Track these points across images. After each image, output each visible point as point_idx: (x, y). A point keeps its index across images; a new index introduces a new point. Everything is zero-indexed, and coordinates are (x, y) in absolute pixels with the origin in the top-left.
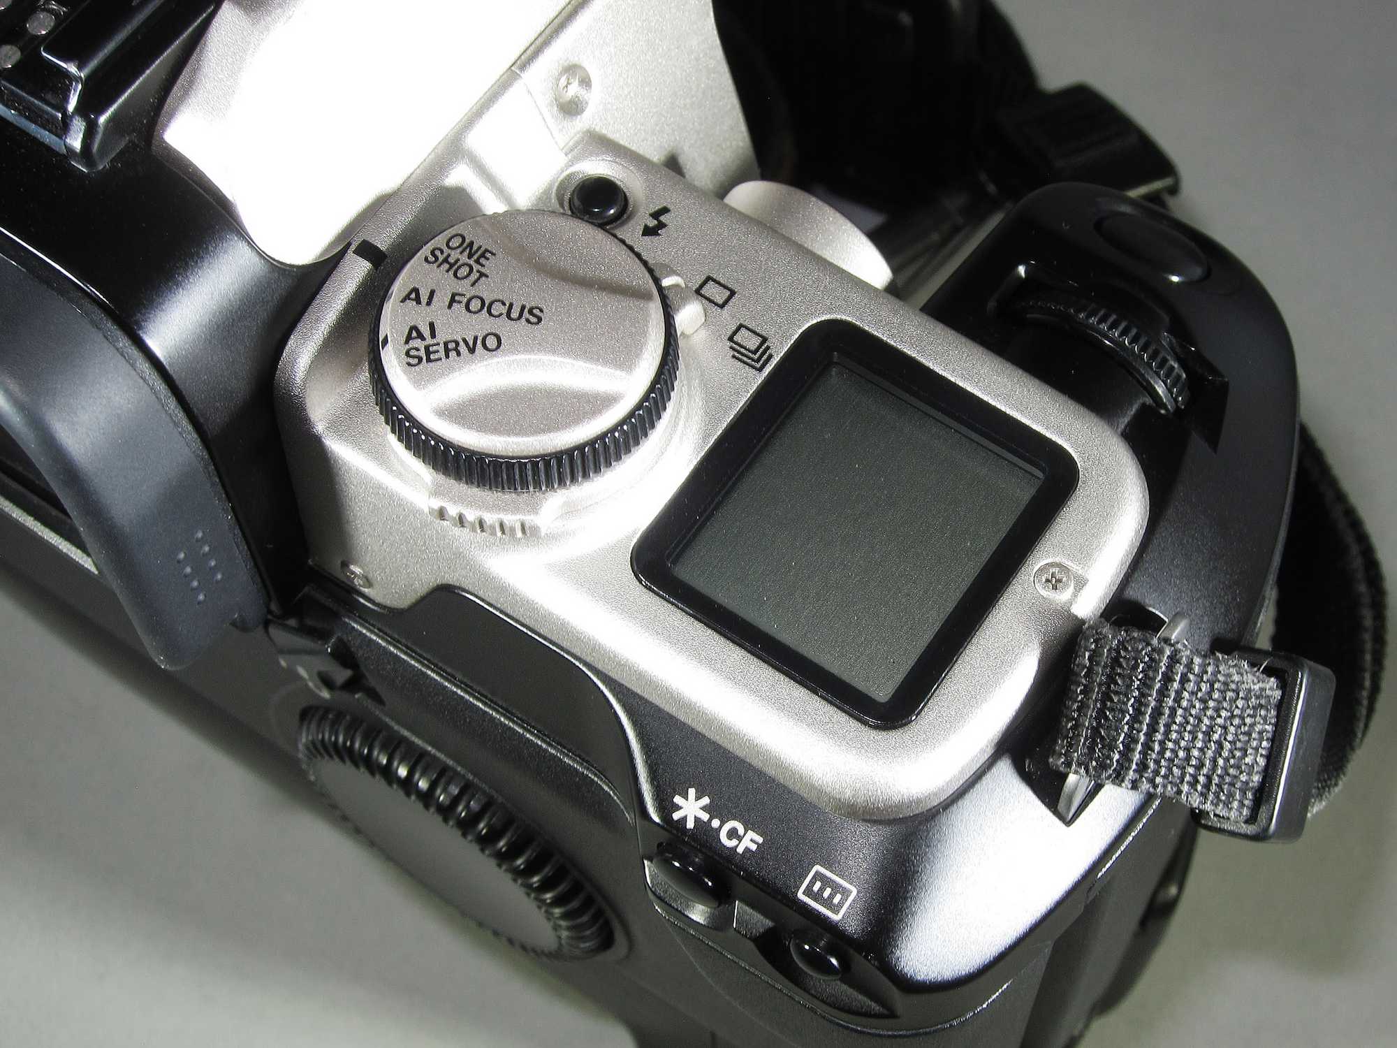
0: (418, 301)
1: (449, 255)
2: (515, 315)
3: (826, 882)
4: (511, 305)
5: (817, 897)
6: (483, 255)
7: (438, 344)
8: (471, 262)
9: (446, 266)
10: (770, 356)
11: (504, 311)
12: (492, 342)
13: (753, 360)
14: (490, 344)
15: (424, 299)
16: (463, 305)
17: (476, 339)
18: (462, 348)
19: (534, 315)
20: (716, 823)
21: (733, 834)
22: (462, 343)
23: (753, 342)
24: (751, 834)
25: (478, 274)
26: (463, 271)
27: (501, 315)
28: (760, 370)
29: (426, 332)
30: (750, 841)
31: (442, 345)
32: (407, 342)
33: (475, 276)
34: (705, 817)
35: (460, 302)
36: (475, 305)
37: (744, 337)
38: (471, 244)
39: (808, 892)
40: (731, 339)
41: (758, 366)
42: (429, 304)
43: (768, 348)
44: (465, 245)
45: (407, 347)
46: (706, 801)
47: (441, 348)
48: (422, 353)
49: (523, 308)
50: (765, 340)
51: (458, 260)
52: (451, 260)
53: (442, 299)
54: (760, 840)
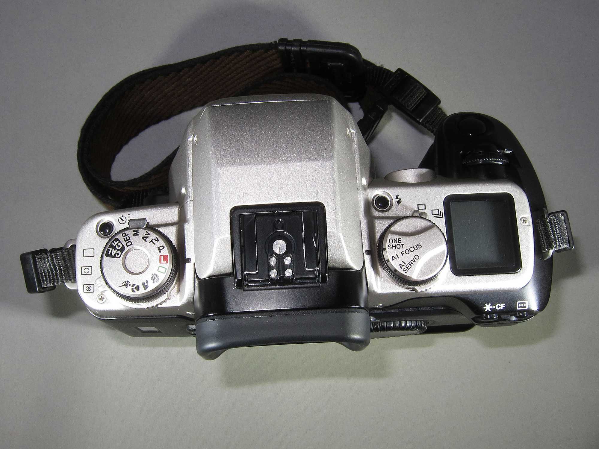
0: (396, 258)
1: (393, 245)
2: (416, 249)
3: (521, 304)
4: (414, 247)
5: (521, 307)
6: (399, 241)
7: (407, 265)
8: (398, 243)
9: (394, 248)
10: (442, 213)
11: (414, 249)
12: (417, 257)
13: (440, 216)
14: (416, 258)
15: (397, 258)
16: (405, 253)
17: (413, 259)
18: (412, 262)
19: (419, 246)
20: (494, 307)
21: (499, 307)
22: (412, 261)
23: (437, 212)
24: (502, 305)
25: (402, 245)
26: (398, 246)
27: (413, 250)
28: (443, 217)
29: (403, 264)
30: (502, 306)
31: (408, 264)
32: (401, 268)
33: (401, 246)
34: (492, 307)
35: (404, 253)
36: (407, 252)
37: (434, 212)
38: (394, 239)
39: (519, 307)
40: (432, 215)
41: (442, 216)
42: (398, 258)
43: (440, 211)
44: (393, 240)
45: (402, 269)
46: (490, 304)
47: (409, 265)
48: (406, 269)
49: (416, 246)
50: (438, 210)
51: (395, 245)
52: (394, 246)
53: (400, 255)
54: (504, 304)
